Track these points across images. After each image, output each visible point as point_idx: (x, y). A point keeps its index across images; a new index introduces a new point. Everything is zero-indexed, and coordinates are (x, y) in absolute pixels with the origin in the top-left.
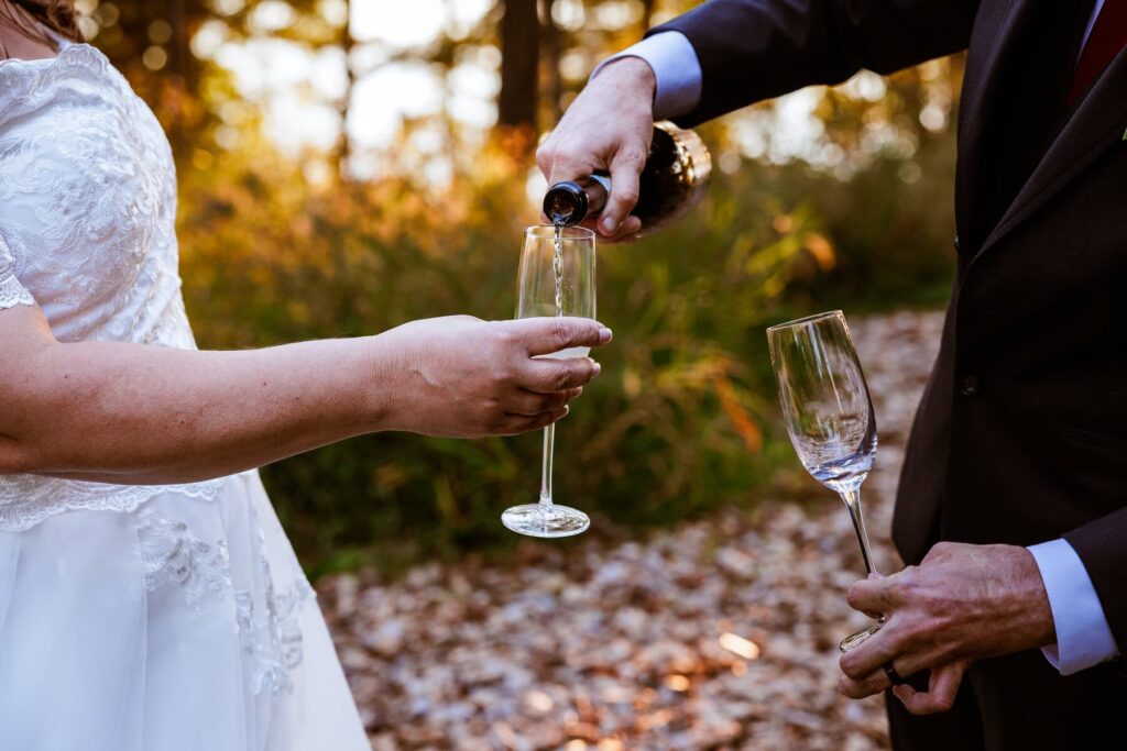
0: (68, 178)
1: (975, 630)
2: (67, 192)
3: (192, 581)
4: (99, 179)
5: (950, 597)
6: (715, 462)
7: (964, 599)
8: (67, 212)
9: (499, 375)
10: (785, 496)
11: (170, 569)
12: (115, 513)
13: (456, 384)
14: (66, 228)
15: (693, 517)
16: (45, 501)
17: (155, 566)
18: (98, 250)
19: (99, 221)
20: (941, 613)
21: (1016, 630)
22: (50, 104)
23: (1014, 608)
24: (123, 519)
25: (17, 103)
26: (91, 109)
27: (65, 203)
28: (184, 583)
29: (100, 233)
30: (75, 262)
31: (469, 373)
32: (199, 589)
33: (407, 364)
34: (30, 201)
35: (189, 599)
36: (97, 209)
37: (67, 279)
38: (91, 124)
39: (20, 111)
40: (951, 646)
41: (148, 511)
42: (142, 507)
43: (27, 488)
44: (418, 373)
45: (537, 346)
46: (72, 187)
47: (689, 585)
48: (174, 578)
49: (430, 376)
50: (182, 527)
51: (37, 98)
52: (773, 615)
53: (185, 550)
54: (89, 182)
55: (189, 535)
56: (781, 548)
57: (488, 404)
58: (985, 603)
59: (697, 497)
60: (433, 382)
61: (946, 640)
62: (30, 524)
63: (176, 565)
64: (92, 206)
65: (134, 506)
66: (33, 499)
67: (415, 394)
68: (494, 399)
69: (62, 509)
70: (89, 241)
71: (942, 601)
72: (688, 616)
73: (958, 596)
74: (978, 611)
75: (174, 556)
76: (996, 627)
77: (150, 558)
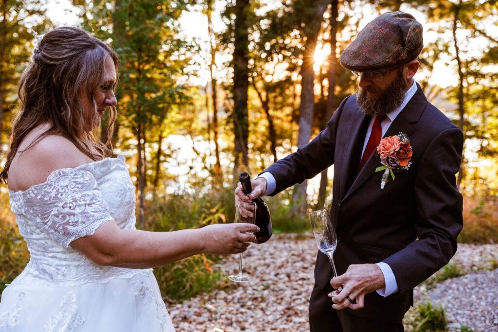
0: (121, 188)
1: (367, 284)
2: (120, 192)
3: (145, 297)
4: (127, 189)
5: (361, 276)
6: (198, 280)
7: (364, 276)
8: (120, 197)
9: (234, 236)
10: (219, 288)
11: (140, 294)
12: (127, 279)
13: (222, 239)
14: (120, 201)
15: (195, 296)
16: (109, 276)
17: (136, 293)
18: (126, 207)
19: (127, 200)
20: (360, 281)
21: (377, 283)
22: (114, 169)
23: (376, 277)
24: (129, 280)
25: (109, 169)
26: (123, 171)
27: (119, 195)
28: (143, 298)
29: (127, 203)
30: (121, 210)
31: (226, 236)
32: (146, 300)
33: (209, 235)
34: (111, 194)
35: (144, 303)
36: (127, 196)
37: (119, 215)
38: (124, 175)
39: (109, 171)
40: (362, 289)
41: (134, 278)
42: (133, 277)
43: (105, 272)
44: (212, 237)
45: (242, 230)
46: (121, 190)
47: (199, 315)
48: (142, 297)
49: (216, 238)
50: (143, 283)
51: (112, 168)
52: (226, 322)
53: (143, 289)
54: (125, 190)
55: (144, 285)
56: (222, 302)
57: (231, 244)
58: (370, 277)
59: (195, 289)
60: (216, 239)
61: (361, 288)
62: (106, 282)
63: (142, 293)
64: (126, 195)
65: (131, 277)
66: (106, 275)
67: (212, 243)
68: (232, 243)
69: (113, 278)
70: (125, 205)
71: (359, 278)
72: (201, 323)
73: (363, 276)
74: (368, 279)
75: (141, 290)
76: (372, 283)
77: (136, 291)
